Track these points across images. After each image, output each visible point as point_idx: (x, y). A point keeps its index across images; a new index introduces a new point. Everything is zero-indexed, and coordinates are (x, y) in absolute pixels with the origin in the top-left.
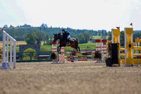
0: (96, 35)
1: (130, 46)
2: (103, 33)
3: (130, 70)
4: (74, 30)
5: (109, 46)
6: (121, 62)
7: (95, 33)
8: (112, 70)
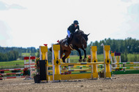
0: (25, 52)
1: (57, 62)
2: (32, 50)
3: (57, 86)
4: (3, 48)
5: (37, 63)
6: (49, 78)
7: (24, 50)
8: (40, 86)
